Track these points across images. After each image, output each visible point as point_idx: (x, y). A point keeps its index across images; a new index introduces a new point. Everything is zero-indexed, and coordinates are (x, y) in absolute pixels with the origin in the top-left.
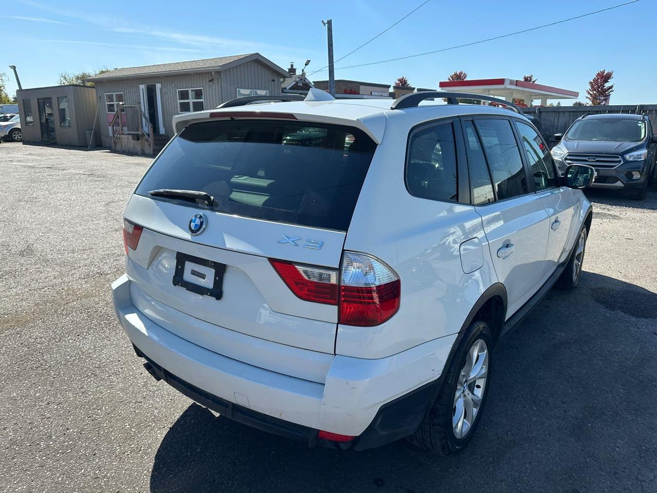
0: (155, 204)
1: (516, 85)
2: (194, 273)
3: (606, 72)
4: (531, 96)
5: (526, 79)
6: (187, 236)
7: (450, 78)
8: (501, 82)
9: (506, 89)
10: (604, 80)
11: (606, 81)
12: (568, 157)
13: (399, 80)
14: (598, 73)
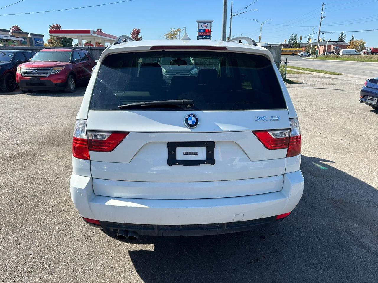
0: (136, 114)
1: (97, 34)
2: (186, 153)
3: (137, 29)
4: (104, 40)
5: (98, 31)
6: (188, 130)
7: (51, 28)
8: (88, 32)
9: (92, 36)
10: (137, 33)
11: (138, 34)
12: (167, 74)
13: (13, 27)
14: (133, 29)
